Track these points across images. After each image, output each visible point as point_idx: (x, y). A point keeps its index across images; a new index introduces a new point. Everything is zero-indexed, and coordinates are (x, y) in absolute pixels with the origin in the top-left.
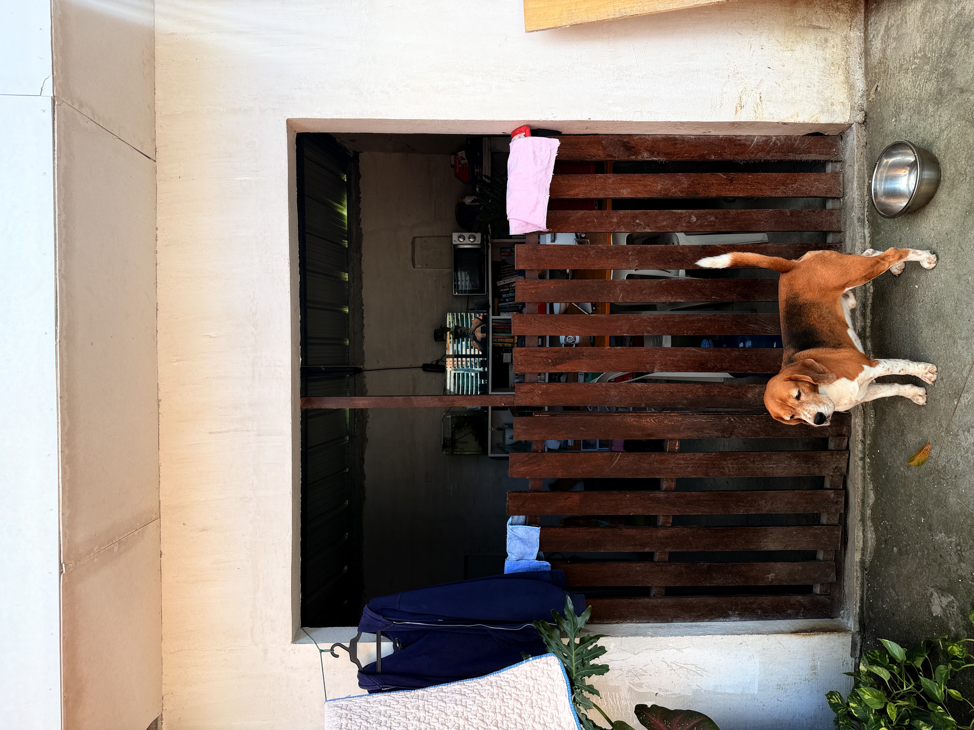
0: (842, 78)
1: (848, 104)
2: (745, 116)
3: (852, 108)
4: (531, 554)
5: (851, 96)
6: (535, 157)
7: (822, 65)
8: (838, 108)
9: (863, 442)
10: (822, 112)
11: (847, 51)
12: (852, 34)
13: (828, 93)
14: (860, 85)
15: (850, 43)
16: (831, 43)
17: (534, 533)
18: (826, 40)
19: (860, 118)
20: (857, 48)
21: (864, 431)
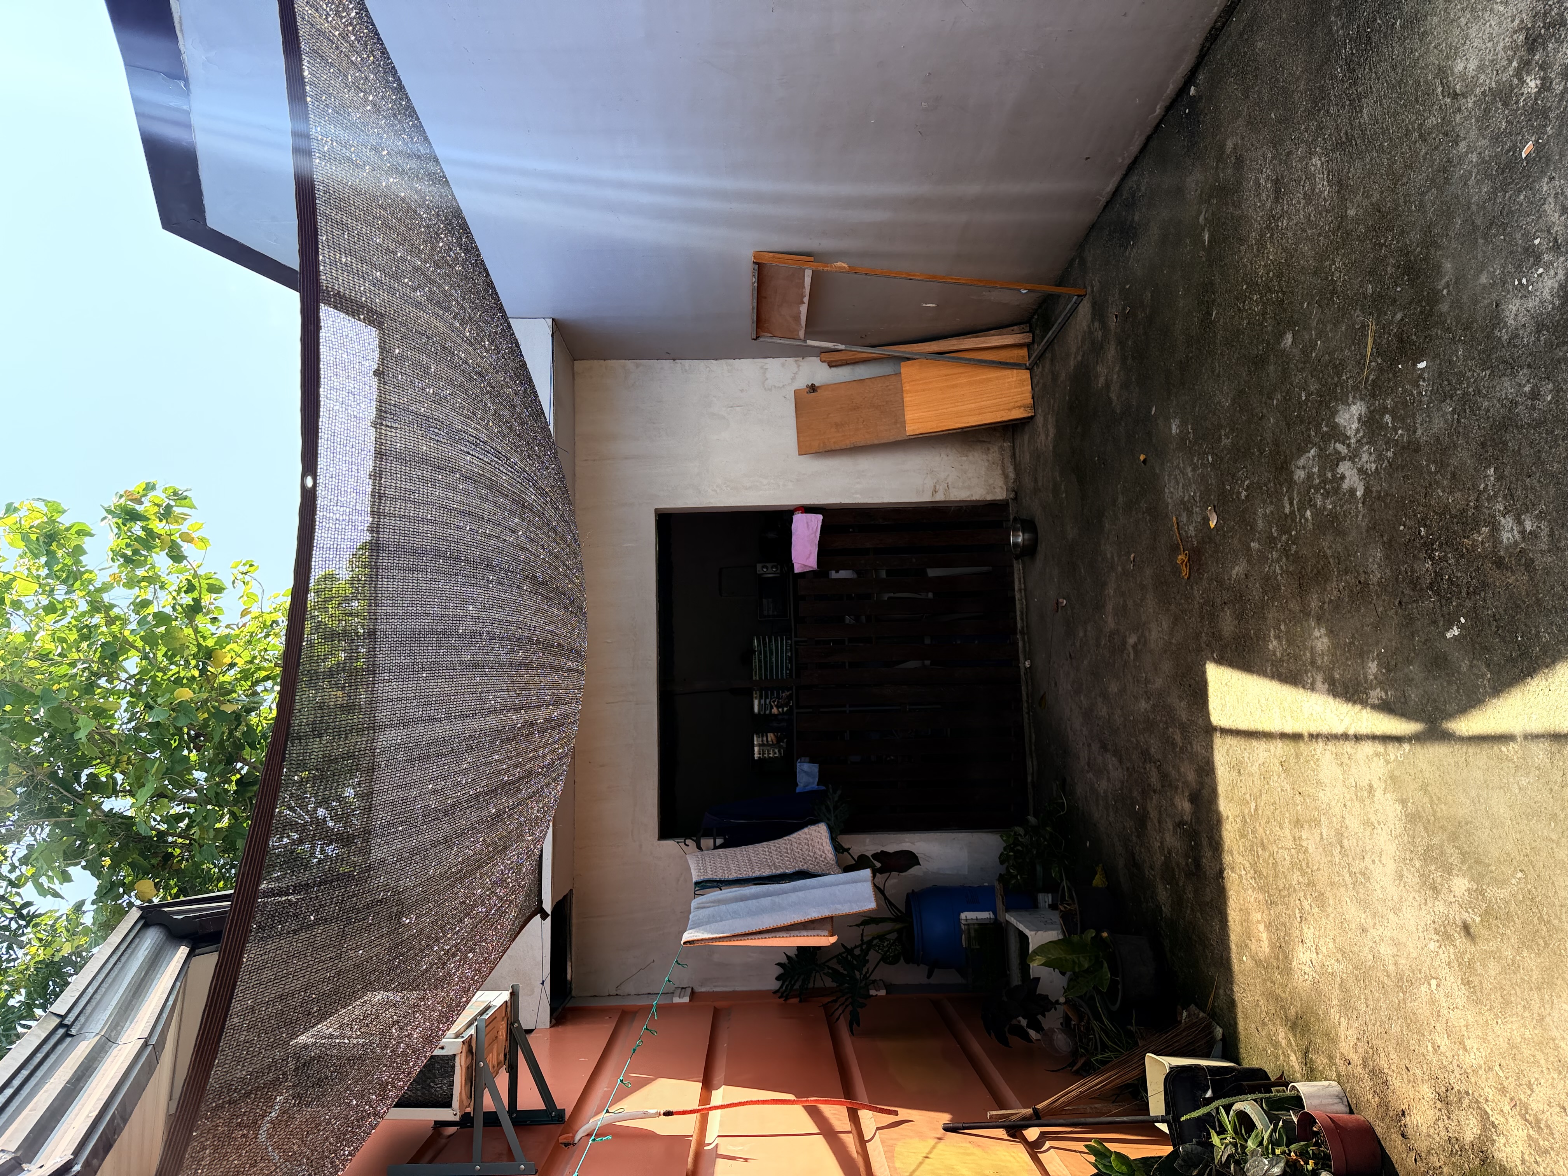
0: (1000, 472)
1: (1005, 487)
2: (940, 497)
3: (1007, 490)
4: (813, 783)
5: (1006, 483)
6: (808, 526)
7: (986, 464)
8: (998, 490)
9: (1027, 702)
10: (988, 493)
11: (1002, 455)
12: (1005, 445)
13: (991, 481)
14: (1012, 475)
15: (1004, 450)
16: (992, 450)
17: (814, 768)
18: (989, 449)
19: (1012, 496)
20: (1008, 454)
21: (1027, 694)
